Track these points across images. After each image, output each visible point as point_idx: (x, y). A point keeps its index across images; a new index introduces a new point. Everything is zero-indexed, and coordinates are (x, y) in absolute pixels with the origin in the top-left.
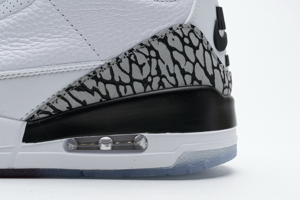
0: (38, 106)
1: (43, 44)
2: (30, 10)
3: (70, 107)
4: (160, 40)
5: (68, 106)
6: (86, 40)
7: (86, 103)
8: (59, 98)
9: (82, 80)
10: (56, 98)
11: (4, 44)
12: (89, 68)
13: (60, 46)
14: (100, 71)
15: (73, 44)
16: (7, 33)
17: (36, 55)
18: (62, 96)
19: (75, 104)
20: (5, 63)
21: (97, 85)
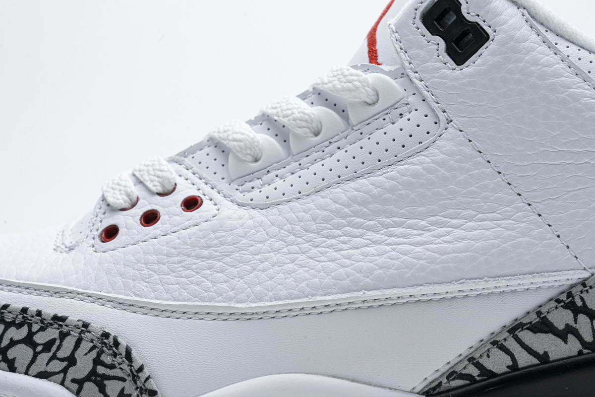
0: (448, 363)
1: (458, 232)
2: (428, 160)
3: (514, 367)
5: (510, 363)
6: (550, 226)
7: (549, 358)
8: (495, 346)
9: (544, 310)
10: (488, 347)
11: (373, 231)
12: (557, 284)
13: (499, 238)
14: (582, 292)
15: (524, 235)
16: (377, 207)
17: (448, 256)
18: (499, 343)
19: (525, 360)
20: (380, 271)
21: (576, 321)
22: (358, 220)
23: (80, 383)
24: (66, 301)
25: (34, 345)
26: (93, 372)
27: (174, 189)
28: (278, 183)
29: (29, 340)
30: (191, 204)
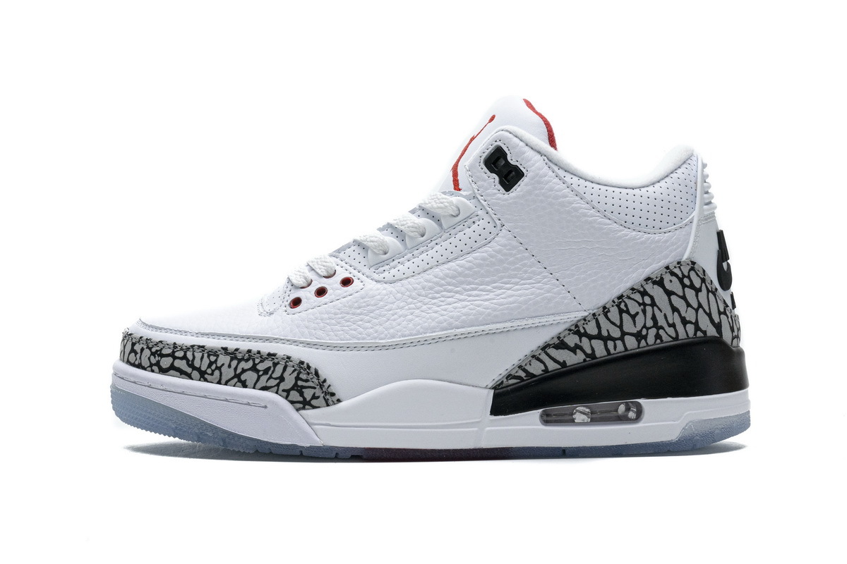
0: (507, 370)
1: (510, 292)
2: (490, 249)
3: (546, 370)
4: (655, 283)
5: (544, 368)
6: (564, 286)
7: (566, 364)
8: (534, 359)
9: (562, 336)
10: (530, 359)
11: (459, 294)
12: (569, 320)
13: (534, 295)
14: (584, 324)
15: (548, 292)
16: (461, 279)
17: (504, 306)
18: (536, 357)
19: (552, 366)
20: (464, 317)
21: (581, 341)
22: (450, 287)
23: (288, 391)
24: (274, 344)
25: (258, 371)
26: (296, 384)
27: (335, 273)
28: (400, 267)
29: (254, 368)
30: (346, 282)
